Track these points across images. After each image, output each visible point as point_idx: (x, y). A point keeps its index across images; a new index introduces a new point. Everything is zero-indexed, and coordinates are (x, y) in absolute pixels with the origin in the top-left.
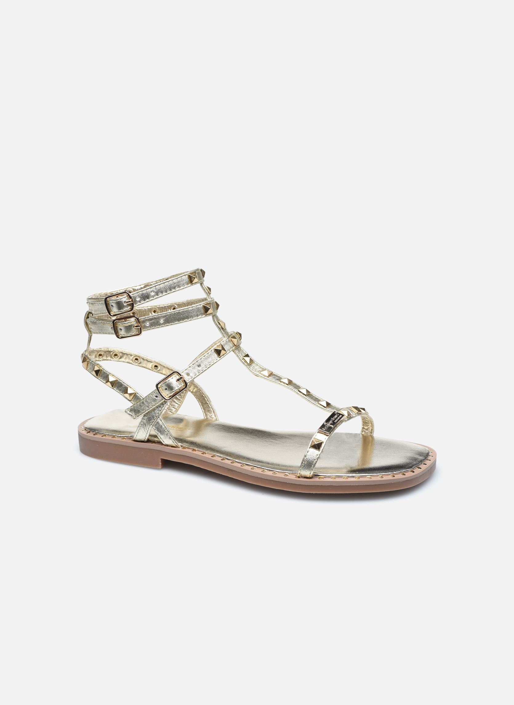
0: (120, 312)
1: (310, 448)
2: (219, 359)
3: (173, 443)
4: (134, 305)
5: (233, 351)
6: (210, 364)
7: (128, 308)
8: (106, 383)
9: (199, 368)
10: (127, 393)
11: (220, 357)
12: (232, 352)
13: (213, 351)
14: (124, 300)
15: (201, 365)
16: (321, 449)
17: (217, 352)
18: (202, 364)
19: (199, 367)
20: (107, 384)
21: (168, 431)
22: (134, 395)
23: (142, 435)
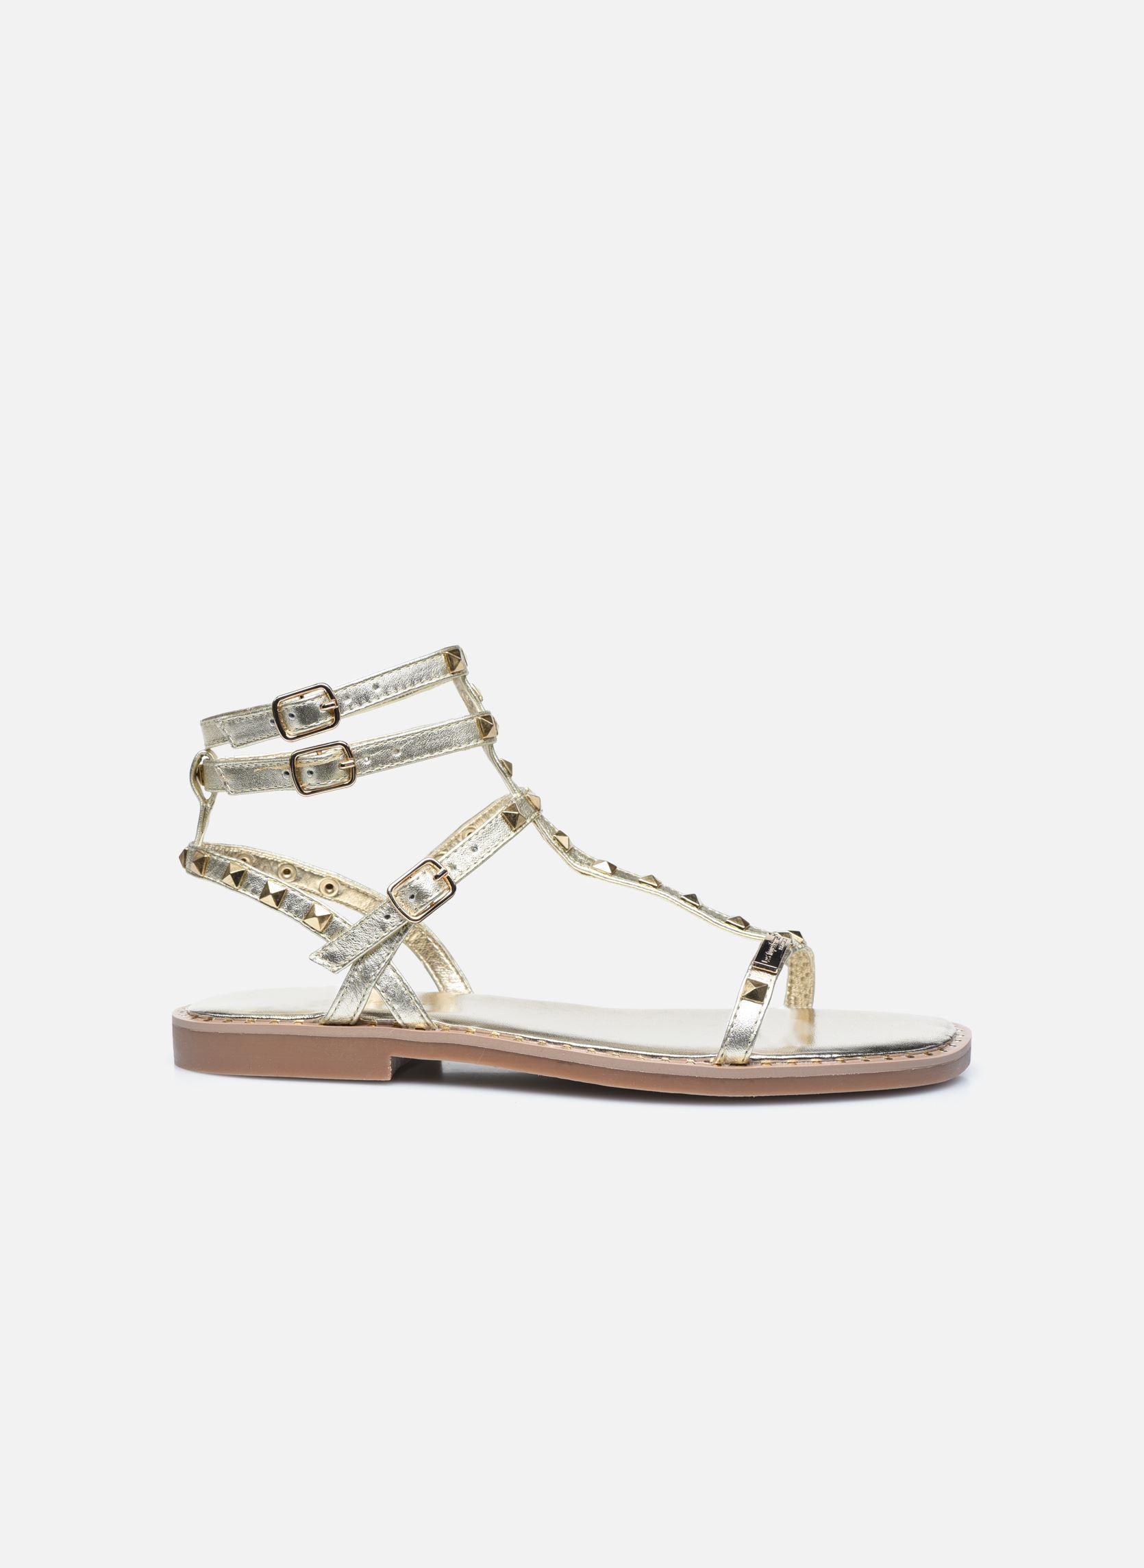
0: (309, 727)
1: (742, 999)
2: (513, 834)
3: (422, 1020)
4: (341, 715)
5: (534, 822)
6: (496, 844)
7: (328, 720)
8: (261, 898)
9: (475, 854)
10: (314, 916)
11: (515, 831)
12: (532, 824)
13: (500, 816)
14: (318, 702)
15: (478, 848)
16: (766, 1000)
17: (509, 819)
18: (479, 845)
19: (474, 850)
20: (263, 900)
21: (411, 992)
22: (330, 921)
23: (348, 1010)
